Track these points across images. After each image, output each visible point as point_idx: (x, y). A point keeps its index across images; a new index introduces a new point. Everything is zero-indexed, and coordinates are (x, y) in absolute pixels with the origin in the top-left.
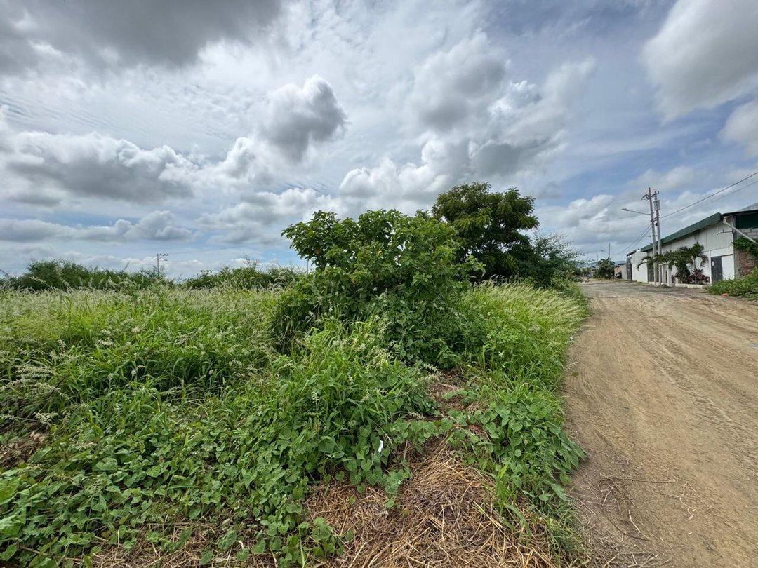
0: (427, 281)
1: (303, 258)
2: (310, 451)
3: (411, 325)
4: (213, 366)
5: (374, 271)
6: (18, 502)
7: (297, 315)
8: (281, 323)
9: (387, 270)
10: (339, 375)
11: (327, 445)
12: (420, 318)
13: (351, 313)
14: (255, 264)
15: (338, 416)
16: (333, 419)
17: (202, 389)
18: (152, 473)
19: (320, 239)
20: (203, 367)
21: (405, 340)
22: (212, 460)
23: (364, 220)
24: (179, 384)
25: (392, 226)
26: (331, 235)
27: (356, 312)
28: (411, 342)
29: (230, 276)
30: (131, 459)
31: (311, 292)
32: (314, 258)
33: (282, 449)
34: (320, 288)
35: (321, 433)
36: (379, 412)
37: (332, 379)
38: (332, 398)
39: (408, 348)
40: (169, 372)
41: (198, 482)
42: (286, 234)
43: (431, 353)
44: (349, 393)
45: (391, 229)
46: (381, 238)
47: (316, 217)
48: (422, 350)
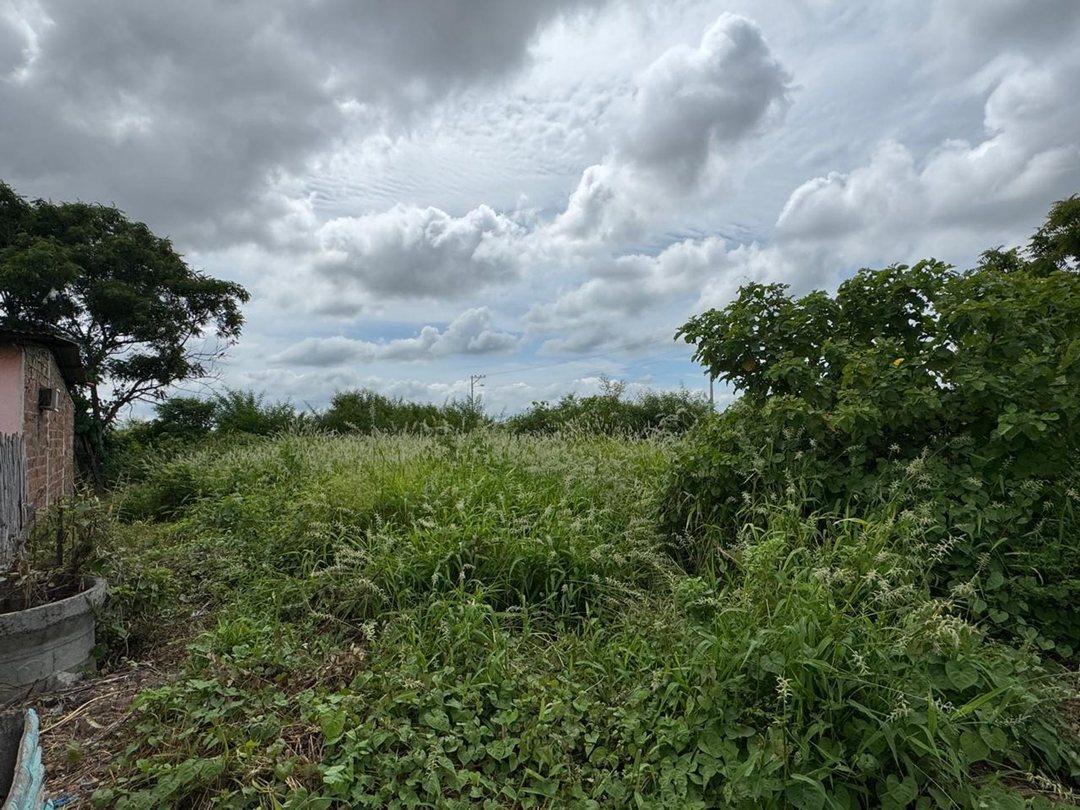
0: (1042, 427)
1: (717, 380)
2: (770, 797)
3: (996, 537)
4: (567, 578)
5: (884, 404)
6: (345, 747)
7: (709, 492)
8: (679, 506)
9: (921, 404)
10: (826, 642)
11: (808, 796)
12: (1024, 521)
13: (829, 497)
14: (619, 389)
15: (827, 733)
16: (816, 738)
17: (551, 616)
18: (494, 751)
19: (753, 341)
20: (553, 578)
21: (985, 576)
22: (579, 755)
23: (852, 291)
24: (517, 602)
25: (925, 299)
26: (776, 329)
27: (842, 495)
28: (998, 580)
29: (577, 412)
30: (465, 719)
31: (736, 450)
32: (739, 377)
33: (708, 775)
34: (758, 441)
35: (791, 766)
36: (937, 752)
37: (808, 649)
38: (810, 690)
39: (991, 592)
40: (504, 578)
41: (563, 794)
42: (685, 334)
43: (1063, 613)
44: (851, 685)
45: (923, 305)
46: (897, 325)
47: (743, 297)
48: (1032, 601)
